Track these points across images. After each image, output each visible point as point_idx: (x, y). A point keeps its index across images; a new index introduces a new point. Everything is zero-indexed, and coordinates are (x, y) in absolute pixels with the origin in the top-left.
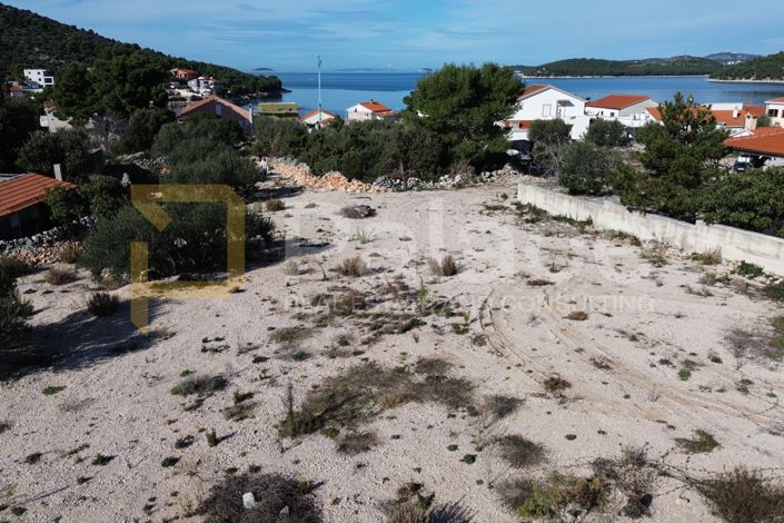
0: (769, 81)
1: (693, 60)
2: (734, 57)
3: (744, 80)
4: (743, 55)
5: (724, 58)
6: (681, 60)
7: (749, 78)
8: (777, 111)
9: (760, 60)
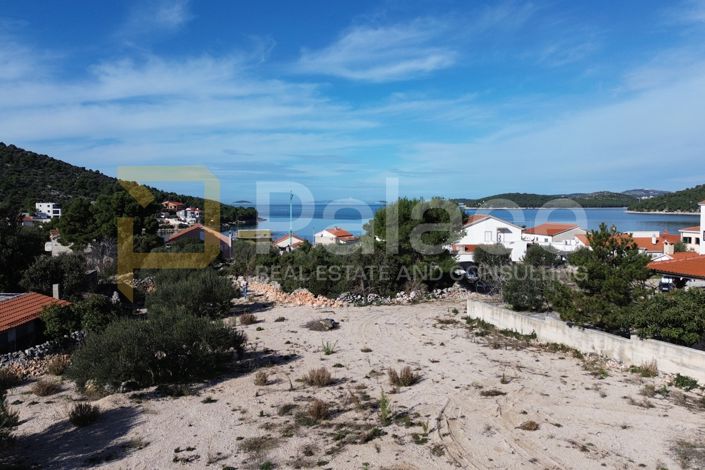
0: (680, 213)
1: (612, 195)
2: (647, 193)
3: (657, 212)
4: (654, 191)
5: (638, 194)
6: (602, 194)
7: (662, 210)
8: (690, 238)
9: (669, 196)
